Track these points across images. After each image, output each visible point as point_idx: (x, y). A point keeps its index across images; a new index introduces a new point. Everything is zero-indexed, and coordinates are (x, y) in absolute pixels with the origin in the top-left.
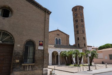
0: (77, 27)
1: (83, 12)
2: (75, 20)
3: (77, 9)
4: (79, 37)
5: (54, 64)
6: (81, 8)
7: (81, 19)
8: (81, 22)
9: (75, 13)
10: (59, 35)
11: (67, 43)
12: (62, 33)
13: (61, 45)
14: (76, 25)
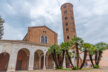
0: (66, 25)
1: (72, 9)
3: (67, 7)
4: (69, 36)
6: (71, 6)
7: (71, 17)
9: (64, 10)
10: (45, 32)
12: (50, 31)
13: (48, 44)
14: (65, 22)
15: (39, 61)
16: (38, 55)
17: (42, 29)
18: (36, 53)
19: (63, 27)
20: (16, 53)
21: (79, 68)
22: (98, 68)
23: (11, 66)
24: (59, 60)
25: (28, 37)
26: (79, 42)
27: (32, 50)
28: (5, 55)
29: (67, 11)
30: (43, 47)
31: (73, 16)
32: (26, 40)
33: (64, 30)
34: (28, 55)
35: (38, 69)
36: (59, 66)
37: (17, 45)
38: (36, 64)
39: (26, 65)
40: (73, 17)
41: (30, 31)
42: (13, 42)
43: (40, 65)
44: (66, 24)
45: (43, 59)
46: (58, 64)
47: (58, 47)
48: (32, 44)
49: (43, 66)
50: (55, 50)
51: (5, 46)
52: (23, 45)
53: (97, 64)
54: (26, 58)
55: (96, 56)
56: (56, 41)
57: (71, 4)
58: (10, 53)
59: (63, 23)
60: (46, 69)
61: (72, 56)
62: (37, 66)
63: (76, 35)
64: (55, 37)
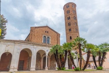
1: (76, 9)
2: (67, 17)
3: (70, 6)
4: (72, 36)
6: (74, 5)
7: (74, 17)
9: (67, 10)
10: (48, 32)
11: (57, 43)
12: (52, 31)
13: (50, 44)
14: (68, 22)
15: (41, 62)
16: (40, 56)
17: (44, 29)
18: (38, 54)
19: (66, 27)
20: (18, 53)
21: (82, 69)
22: (101, 69)
23: (14, 66)
24: (61, 61)
25: (30, 37)
26: (82, 43)
27: (34, 50)
28: (7, 55)
29: (70, 11)
30: (45, 48)
31: (76, 16)
32: (28, 40)
33: (66, 30)
34: (30, 56)
35: (41, 69)
36: (61, 67)
37: (19, 45)
38: (38, 65)
39: (28, 65)
42: (15, 42)
43: (42, 66)
44: (69, 24)
45: (46, 60)
46: (60, 65)
47: (60, 48)
48: (34, 44)
49: (45, 66)
50: (57, 50)
51: (7, 45)
52: (26, 45)
53: (101, 65)
55: (100, 58)
56: (58, 41)
58: (12, 53)
59: (66, 23)
60: (48, 69)
61: (74, 57)
62: (39, 67)
63: (79, 35)
64: (57, 38)
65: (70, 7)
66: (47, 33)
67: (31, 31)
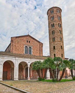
0: (53, 34)
1: (61, 15)
2: (51, 24)
3: (54, 11)
4: (56, 46)
5: (22, 78)
6: (59, 10)
7: (59, 24)
8: (58, 27)
9: (51, 15)
10: (29, 41)
11: (40, 53)
13: (32, 55)
14: (52, 30)
15: (23, 72)
16: (22, 66)
19: (49, 35)
25: (11, 48)
29: (54, 16)
38: (20, 75)
39: (11, 75)
40: (60, 24)
41: (13, 42)
44: (53, 32)
45: (28, 70)
49: (28, 77)
52: (8, 58)
54: (11, 69)
56: (41, 51)
57: (59, 8)
60: (31, 79)
62: (21, 77)
63: (63, 45)
64: (40, 48)
65: (54, 13)
66: (28, 43)
67: (12, 41)
